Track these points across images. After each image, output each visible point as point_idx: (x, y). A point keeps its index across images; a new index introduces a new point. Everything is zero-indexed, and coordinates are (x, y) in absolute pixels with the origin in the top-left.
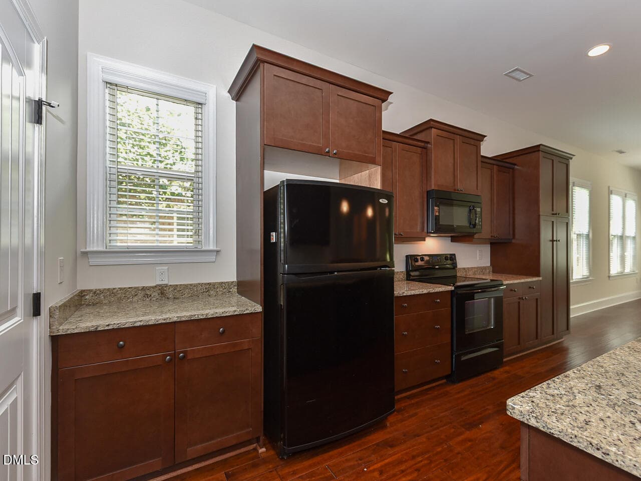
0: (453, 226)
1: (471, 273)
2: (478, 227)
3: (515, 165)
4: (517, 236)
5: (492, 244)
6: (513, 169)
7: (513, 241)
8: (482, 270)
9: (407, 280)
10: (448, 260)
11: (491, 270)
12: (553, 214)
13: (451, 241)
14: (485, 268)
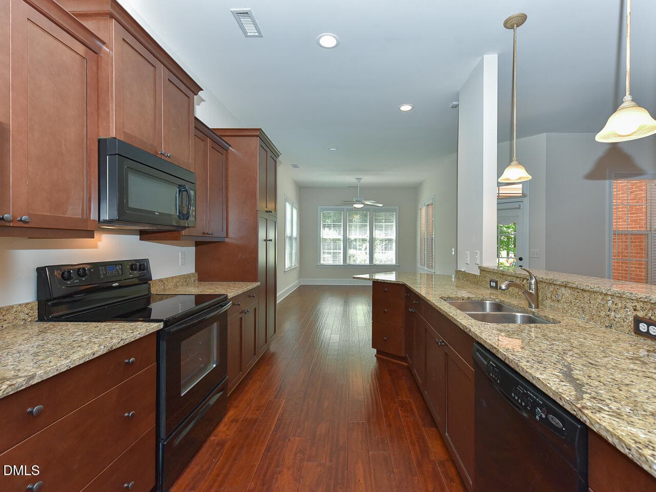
0: (153, 213)
1: (171, 285)
2: (191, 219)
3: (230, 146)
4: (231, 234)
5: (197, 244)
6: (227, 150)
7: (227, 240)
8: (185, 279)
9: (42, 318)
10: (135, 270)
11: (197, 278)
12: (267, 212)
13: (140, 240)
14: (189, 276)
